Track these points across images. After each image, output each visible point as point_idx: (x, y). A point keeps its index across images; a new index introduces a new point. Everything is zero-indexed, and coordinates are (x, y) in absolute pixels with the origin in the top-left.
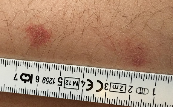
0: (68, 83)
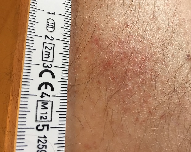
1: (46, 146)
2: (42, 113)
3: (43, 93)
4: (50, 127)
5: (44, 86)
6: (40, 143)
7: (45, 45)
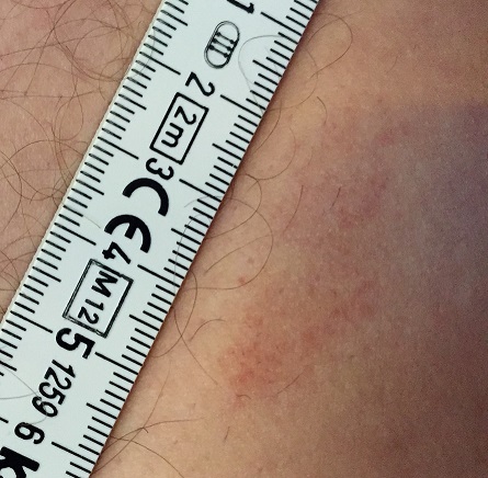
0: (91, 310)
1: (63, 397)
2: (87, 301)
4: (94, 350)
5: (124, 227)
6: (51, 380)
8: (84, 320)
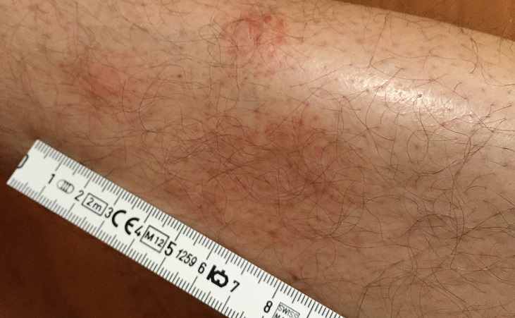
0: (159, 242)
1: (190, 255)
2: (156, 243)
3: (136, 232)
4: (173, 241)
5: (129, 227)
6: (183, 259)
7: (85, 204)
8: (162, 245)
